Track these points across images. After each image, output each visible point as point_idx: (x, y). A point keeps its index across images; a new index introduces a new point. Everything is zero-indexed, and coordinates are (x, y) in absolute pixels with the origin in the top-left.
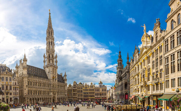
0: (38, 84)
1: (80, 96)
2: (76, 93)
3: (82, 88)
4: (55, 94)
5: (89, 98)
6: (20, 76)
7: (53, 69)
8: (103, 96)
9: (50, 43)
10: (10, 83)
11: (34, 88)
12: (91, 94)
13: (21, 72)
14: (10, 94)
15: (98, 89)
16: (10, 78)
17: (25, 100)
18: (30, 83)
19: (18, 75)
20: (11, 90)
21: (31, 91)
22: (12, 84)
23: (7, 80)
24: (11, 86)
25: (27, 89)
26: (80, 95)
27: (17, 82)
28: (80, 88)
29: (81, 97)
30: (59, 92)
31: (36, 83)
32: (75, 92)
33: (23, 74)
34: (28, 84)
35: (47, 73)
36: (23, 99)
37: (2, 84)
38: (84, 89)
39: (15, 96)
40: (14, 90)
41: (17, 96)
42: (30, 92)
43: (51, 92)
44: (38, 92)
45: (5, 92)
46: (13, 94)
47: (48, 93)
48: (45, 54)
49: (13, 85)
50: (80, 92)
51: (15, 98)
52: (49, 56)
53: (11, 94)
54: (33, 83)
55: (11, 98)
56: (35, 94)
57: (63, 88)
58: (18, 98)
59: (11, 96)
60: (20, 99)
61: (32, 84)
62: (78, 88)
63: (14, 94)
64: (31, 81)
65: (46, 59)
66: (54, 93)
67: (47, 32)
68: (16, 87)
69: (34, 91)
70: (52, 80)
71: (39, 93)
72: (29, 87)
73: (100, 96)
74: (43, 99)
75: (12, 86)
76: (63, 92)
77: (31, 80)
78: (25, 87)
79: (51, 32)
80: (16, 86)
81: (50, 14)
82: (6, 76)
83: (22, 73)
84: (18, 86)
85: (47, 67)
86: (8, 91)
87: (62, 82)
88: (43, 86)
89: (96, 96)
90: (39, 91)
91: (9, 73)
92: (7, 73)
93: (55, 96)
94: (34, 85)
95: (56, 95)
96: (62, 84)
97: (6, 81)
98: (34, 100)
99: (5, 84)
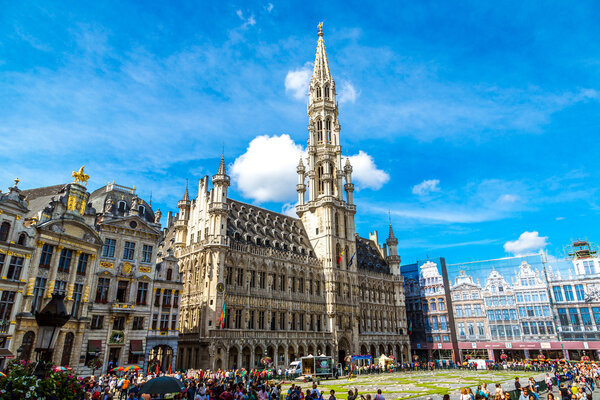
0: (270, 279)
4: (349, 328)
6: (195, 241)
7: (337, 218)
9: (324, 124)
10: (145, 269)
11: (252, 296)
13: (201, 227)
14: (135, 324)
16: (145, 246)
17: (207, 357)
18: (236, 275)
19: (184, 238)
20: (144, 304)
21: (239, 312)
22: (152, 274)
23: (129, 253)
24: (143, 286)
25: (220, 303)
27: (175, 267)
30: (365, 318)
31: (263, 275)
33: (207, 236)
34: (229, 280)
35: (311, 234)
36: (197, 350)
37: (103, 273)
39: (158, 334)
40: (157, 304)
41: (170, 334)
42: (233, 315)
43: (330, 316)
44: (268, 316)
45: (110, 312)
46: (148, 323)
47: (316, 322)
48: (305, 163)
49: (156, 281)
51: (158, 342)
52: (320, 171)
53: (138, 324)
54: (248, 276)
56: (257, 325)
57: (383, 295)
58: (174, 344)
59: (141, 335)
60: (181, 350)
61: (245, 280)
63: (155, 323)
64: (240, 266)
65: (307, 178)
66: (345, 320)
68: (167, 290)
69: (252, 313)
71: (274, 319)
72: (230, 294)
74: (291, 348)
75: (151, 285)
76: (385, 315)
77: (242, 261)
78: (212, 292)
79: (326, 90)
80: (168, 286)
82: (129, 239)
83: (206, 229)
84: (179, 286)
85: (312, 210)
86: (125, 307)
87: (379, 271)
88: (293, 290)
90: (274, 314)
91: (144, 225)
92: (133, 224)
93: (349, 335)
94: (253, 284)
95: (356, 330)
96: (381, 277)
97: (125, 257)
98: (248, 357)
99: (114, 272)
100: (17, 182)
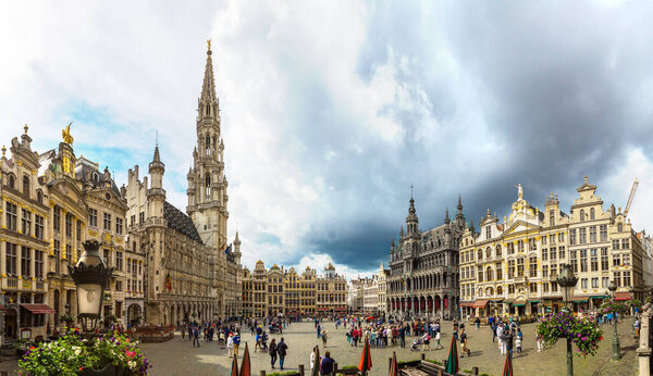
1: (275, 302)
2: (264, 294)
3: (280, 281)
4: (222, 295)
5: (301, 306)
8: (338, 303)
9: (212, 140)
10: (119, 241)
12: (305, 297)
13: (135, 212)
14: (117, 287)
15: (324, 285)
16: (117, 219)
17: (158, 314)
20: (121, 270)
22: (124, 245)
23: (107, 224)
24: (119, 254)
25: (163, 273)
26: (275, 298)
27: (137, 241)
28: (275, 280)
29: (278, 305)
32: (261, 291)
38: (288, 282)
39: (132, 295)
40: (129, 272)
41: (139, 296)
43: (214, 287)
46: (125, 285)
49: (127, 251)
50: (275, 291)
51: (132, 302)
53: (119, 287)
55: (119, 304)
58: (141, 304)
59: (121, 296)
62: (270, 280)
63: (129, 286)
64: (169, 246)
66: (222, 290)
67: (201, 105)
68: (135, 261)
70: (216, 252)
73: (328, 303)
75: (124, 254)
76: (233, 288)
78: (157, 265)
79: (214, 110)
80: (135, 257)
81: (209, 53)
82: (106, 210)
84: (141, 258)
85: (202, 211)
89: (320, 303)
91: (116, 198)
93: (222, 300)
95: (224, 297)
96: (232, 265)
97: (106, 227)
98: (178, 313)
99: (100, 241)
100: (26, 128)
